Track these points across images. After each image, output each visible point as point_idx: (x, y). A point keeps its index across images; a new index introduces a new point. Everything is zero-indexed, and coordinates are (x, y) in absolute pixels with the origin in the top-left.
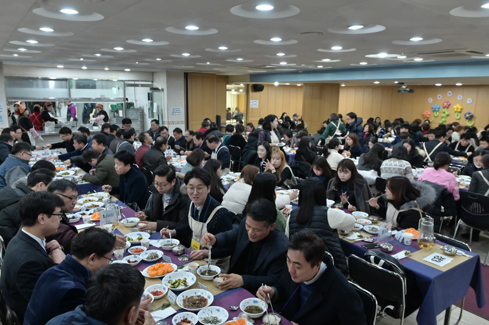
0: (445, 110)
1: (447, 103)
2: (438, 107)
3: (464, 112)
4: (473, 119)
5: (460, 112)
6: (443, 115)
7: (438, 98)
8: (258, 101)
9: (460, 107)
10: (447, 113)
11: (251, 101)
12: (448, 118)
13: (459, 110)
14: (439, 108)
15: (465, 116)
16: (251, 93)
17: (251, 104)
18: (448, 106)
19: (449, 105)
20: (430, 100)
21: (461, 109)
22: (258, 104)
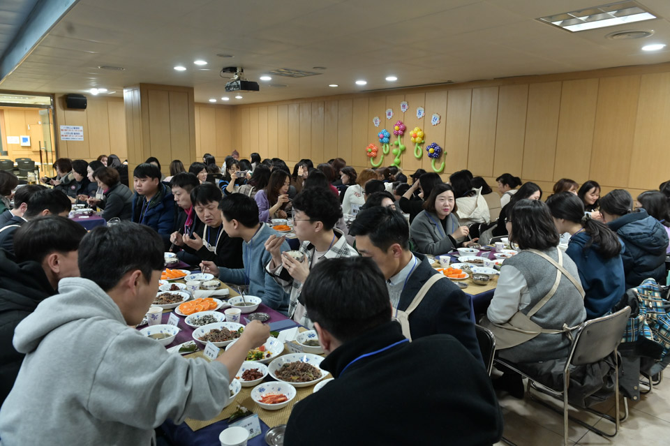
0: (398, 140)
1: (399, 125)
2: (386, 134)
3: (428, 142)
4: (442, 158)
5: (421, 144)
6: (395, 151)
7: (387, 117)
8: (81, 128)
9: (420, 133)
10: (401, 146)
11: (62, 127)
12: (404, 155)
13: (418, 139)
14: (389, 138)
15: (428, 150)
16: (61, 112)
17: (62, 133)
18: (403, 132)
19: (404, 130)
20: (376, 121)
21: (423, 138)
22: (82, 133)
